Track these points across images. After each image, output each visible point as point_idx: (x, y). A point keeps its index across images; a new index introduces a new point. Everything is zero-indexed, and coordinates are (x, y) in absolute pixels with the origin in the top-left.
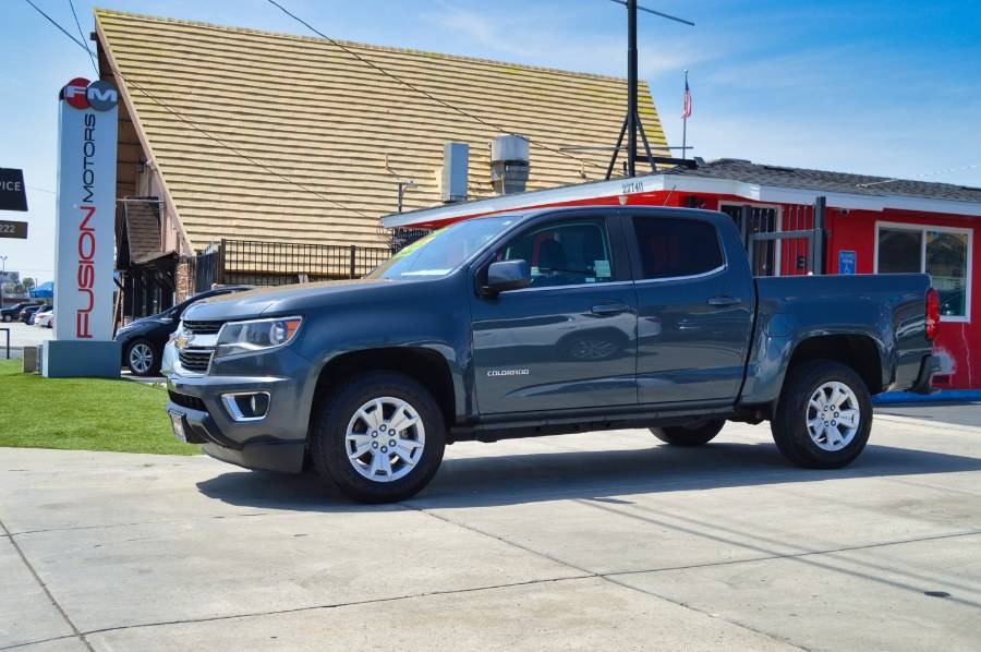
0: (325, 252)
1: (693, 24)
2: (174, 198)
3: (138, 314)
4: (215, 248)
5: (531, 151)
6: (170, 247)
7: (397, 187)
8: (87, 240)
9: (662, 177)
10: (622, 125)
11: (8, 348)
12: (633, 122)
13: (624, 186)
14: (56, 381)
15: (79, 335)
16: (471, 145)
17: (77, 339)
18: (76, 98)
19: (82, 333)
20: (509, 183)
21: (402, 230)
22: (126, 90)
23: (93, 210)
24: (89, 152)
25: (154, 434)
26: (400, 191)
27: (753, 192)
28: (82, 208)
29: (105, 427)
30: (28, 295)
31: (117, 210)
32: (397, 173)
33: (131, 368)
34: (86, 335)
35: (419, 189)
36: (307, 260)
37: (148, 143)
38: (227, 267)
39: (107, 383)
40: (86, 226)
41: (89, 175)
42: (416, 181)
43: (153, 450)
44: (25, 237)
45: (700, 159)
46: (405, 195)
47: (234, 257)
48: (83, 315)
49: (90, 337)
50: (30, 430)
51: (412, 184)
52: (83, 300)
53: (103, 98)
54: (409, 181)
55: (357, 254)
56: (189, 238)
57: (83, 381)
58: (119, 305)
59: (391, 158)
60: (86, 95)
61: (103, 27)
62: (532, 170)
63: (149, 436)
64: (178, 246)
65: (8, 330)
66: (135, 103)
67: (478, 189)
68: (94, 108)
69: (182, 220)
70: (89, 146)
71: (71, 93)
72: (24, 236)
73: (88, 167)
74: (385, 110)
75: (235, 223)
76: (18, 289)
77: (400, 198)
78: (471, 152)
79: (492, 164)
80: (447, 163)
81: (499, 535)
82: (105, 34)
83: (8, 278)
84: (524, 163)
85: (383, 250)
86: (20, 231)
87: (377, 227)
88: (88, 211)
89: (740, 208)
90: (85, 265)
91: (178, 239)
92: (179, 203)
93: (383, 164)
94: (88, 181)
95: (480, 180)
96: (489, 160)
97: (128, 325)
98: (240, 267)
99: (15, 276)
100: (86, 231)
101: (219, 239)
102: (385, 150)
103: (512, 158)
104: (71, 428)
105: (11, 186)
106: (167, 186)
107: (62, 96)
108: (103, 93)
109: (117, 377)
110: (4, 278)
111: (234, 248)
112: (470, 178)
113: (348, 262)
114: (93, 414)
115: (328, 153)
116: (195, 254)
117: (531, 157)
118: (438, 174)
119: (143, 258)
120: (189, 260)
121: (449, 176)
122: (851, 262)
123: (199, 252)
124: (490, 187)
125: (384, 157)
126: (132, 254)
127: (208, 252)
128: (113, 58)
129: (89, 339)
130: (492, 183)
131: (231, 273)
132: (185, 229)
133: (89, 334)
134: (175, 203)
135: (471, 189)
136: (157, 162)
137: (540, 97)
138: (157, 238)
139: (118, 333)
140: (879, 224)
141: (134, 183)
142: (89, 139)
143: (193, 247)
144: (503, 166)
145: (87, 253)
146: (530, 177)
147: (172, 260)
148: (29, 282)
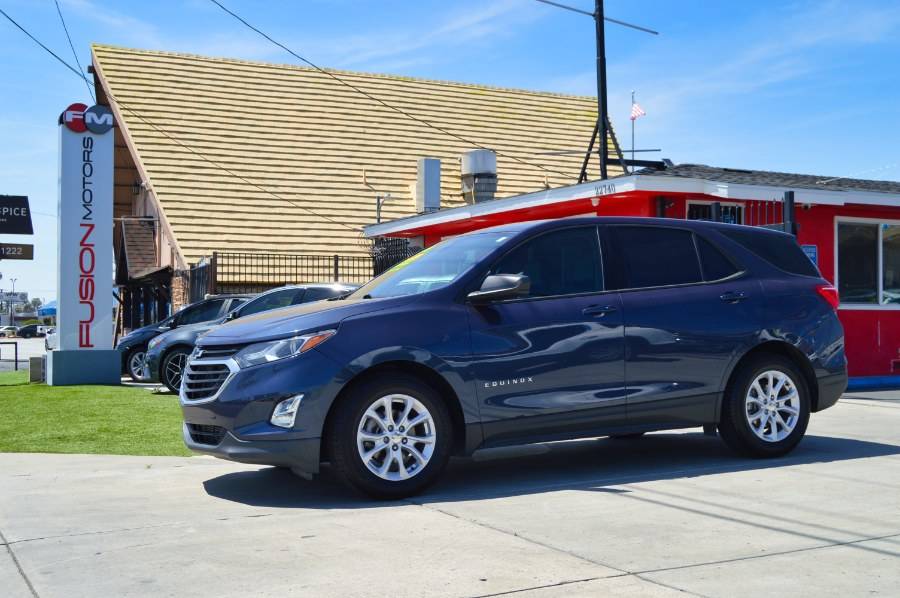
0: (310, 263)
1: (657, 33)
2: (168, 216)
3: (136, 325)
4: (207, 261)
5: (499, 165)
6: (165, 262)
7: (375, 201)
8: (87, 254)
9: (634, 178)
10: (593, 129)
11: (16, 361)
12: (603, 127)
13: (596, 188)
14: (60, 388)
15: (81, 345)
16: (443, 160)
17: (79, 349)
18: (75, 122)
19: (84, 343)
20: (480, 194)
21: (382, 239)
22: (122, 118)
23: (92, 226)
24: (88, 172)
25: (154, 436)
26: (379, 204)
27: (722, 190)
28: (82, 225)
29: (107, 430)
30: (36, 314)
31: (114, 229)
32: (375, 187)
33: (132, 376)
34: (88, 345)
35: (396, 202)
36: (294, 270)
37: (143, 166)
38: (219, 278)
39: (108, 389)
40: (86, 242)
41: (87, 194)
42: (393, 195)
43: (153, 453)
44: (32, 258)
45: (668, 161)
46: (383, 208)
47: (225, 269)
48: (84, 326)
49: (92, 346)
50: (34, 436)
51: (389, 198)
52: (84, 312)
53: (100, 122)
54: (385, 195)
55: (340, 263)
56: (182, 252)
57: (85, 388)
58: (119, 317)
59: (368, 174)
60: (84, 119)
61: (99, 60)
62: (500, 182)
63: (149, 438)
64: (172, 261)
65: (16, 344)
66: (130, 129)
67: (449, 201)
68: (92, 131)
69: (176, 236)
70: (88, 167)
71: (70, 117)
72: (30, 257)
73: (87, 186)
74: (362, 130)
75: (225, 237)
76: (27, 308)
77: (379, 211)
78: (442, 166)
79: (463, 177)
80: (421, 177)
81: (514, 531)
82: (101, 67)
83: (18, 298)
84: (492, 176)
85: (364, 259)
86: (27, 253)
87: (358, 238)
88: (88, 228)
89: (709, 206)
90: (85, 279)
91: (172, 255)
92: (173, 220)
93: (362, 180)
94: (88, 199)
95: (452, 192)
96: (459, 174)
97: (126, 335)
98: (231, 278)
99: (24, 296)
100: (85, 246)
101: (210, 253)
102: (364, 167)
103: (481, 170)
104: (73, 432)
105: (17, 212)
106: (162, 205)
107: (61, 121)
108: (99, 117)
109: (119, 384)
110: (14, 298)
111: (225, 261)
112: (442, 191)
113: (332, 271)
114: (94, 418)
115: (310, 171)
116: (188, 268)
117: (499, 170)
118: (413, 188)
119: (139, 272)
120: (183, 274)
121: (423, 191)
122: (812, 255)
123: (192, 265)
124: (461, 198)
125: (362, 173)
126: (131, 270)
127: (201, 265)
128: (108, 87)
129: (90, 349)
130: (463, 195)
131: (222, 284)
132: (179, 244)
133: (90, 343)
134: (169, 221)
135: (444, 201)
136: (152, 183)
137: (505, 115)
138: (153, 254)
139: (119, 343)
140: (838, 219)
141: (131, 204)
142: (87, 161)
143: (187, 261)
144: (472, 178)
145: (87, 267)
146: (498, 188)
147: (167, 274)
148: (37, 302)
